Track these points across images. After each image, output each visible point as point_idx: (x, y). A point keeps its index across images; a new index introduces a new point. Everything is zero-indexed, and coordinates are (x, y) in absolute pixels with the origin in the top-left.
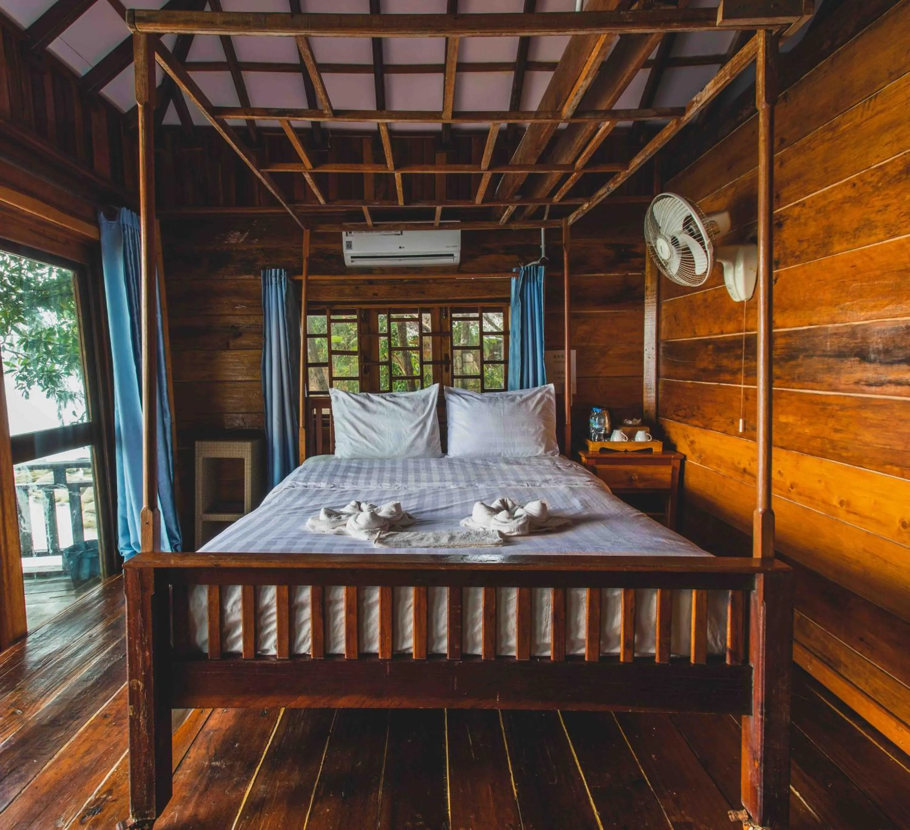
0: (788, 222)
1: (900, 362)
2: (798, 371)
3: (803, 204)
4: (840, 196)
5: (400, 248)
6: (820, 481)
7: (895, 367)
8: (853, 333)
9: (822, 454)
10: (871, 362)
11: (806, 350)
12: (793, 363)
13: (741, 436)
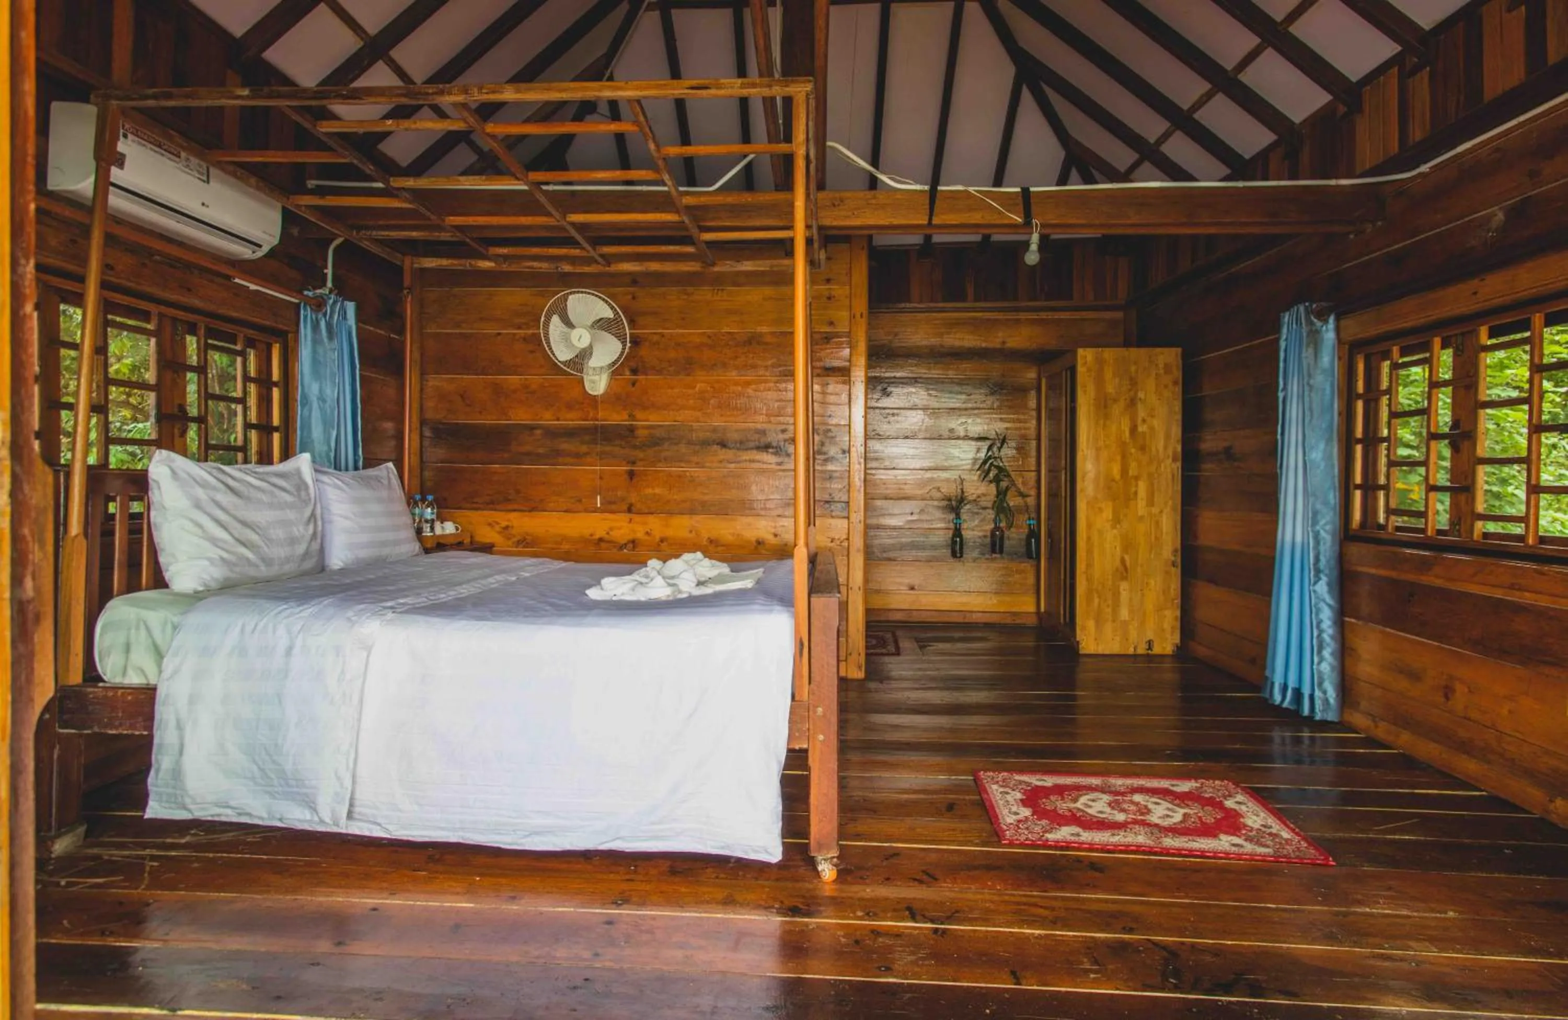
0: (647, 344)
1: (752, 449)
2: (664, 454)
3: (663, 335)
4: (698, 340)
5: (203, 204)
6: (691, 532)
7: (749, 452)
8: (715, 430)
9: (692, 512)
10: (730, 449)
11: (669, 439)
12: (657, 448)
13: (602, 511)
